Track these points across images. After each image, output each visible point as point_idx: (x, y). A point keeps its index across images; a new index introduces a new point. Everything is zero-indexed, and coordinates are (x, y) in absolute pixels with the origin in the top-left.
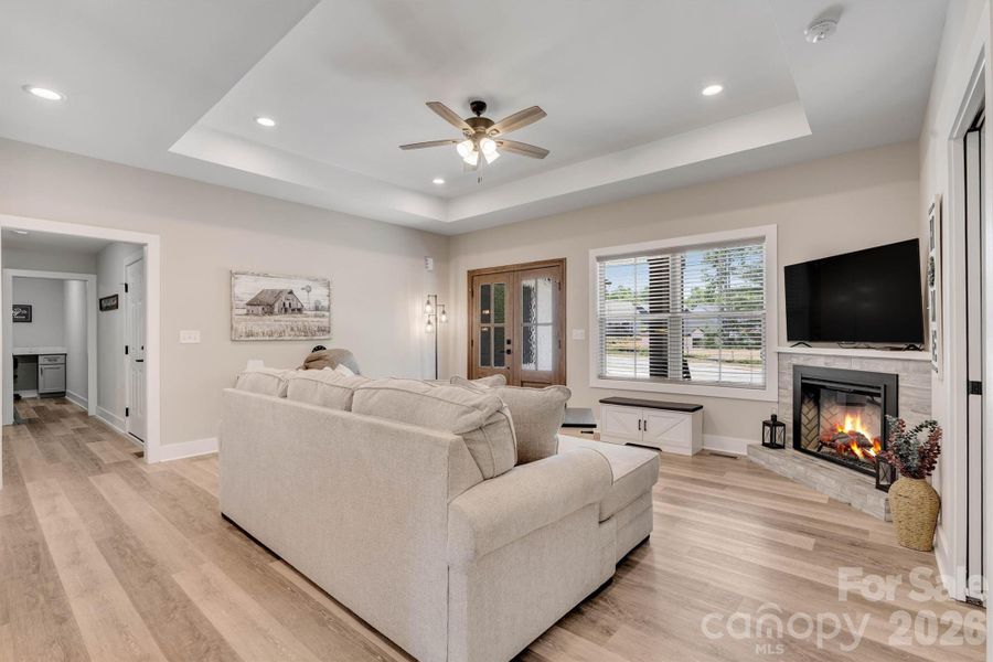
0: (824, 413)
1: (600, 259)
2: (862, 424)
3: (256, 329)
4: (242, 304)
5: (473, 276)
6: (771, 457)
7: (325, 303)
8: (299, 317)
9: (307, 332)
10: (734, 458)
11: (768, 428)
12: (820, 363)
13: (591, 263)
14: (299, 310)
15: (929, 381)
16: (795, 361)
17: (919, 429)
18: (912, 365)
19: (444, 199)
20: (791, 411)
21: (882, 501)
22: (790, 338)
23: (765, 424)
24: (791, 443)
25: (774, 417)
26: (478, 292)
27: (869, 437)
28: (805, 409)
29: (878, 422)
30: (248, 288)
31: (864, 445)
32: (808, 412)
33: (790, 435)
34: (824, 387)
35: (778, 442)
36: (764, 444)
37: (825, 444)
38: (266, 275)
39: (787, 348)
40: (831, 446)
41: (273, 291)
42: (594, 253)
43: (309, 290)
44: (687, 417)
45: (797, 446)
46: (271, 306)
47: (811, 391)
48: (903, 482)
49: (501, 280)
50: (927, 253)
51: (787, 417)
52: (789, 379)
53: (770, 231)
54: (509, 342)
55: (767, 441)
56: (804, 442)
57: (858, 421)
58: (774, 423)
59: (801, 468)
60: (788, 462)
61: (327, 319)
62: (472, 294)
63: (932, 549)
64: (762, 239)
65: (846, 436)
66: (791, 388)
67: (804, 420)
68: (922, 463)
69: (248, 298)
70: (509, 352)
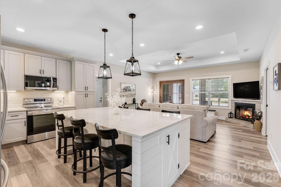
0: (241, 111)
1: (192, 80)
2: (248, 113)
3: (125, 95)
4: (122, 89)
5: (161, 82)
6: (231, 120)
7: (134, 89)
8: (131, 92)
9: (132, 95)
10: (223, 120)
11: (230, 114)
12: (240, 102)
13: (190, 81)
14: (131, 90)
15: (261, 105)
16: (235, 102)
17: (259, 113)
18: (258, 102)
19: (157, 66)
20: (234, 111)
21: (253, 125)
22: (234, 97)
23: (229, 113)
24: (234, 117)
25: (231, 112)
26: (162, 86)
27: (250, 115)
28: (237, 111)
29: (251, 113)
30: (123, 86)
31: (249, 116)
32: (238, 111)
33: (234, 116)
34: (241, 106)
35: (232, 117)
36: (229, 117)
37: (241, 117)
38: (126, 83)
39: (233, 99)
40: (242, 117)
41: (127, 87)
42: (191, 79)
43: (132, 86)
44: (213, 112)
45: (235, 117)
46: (126, 90)
47: (238, 107)
48: (256, 121)
49: (168, 83)
50: (261, 84)
51: (233, 112)
52: (234, 105)
53: (230, 76)
54: (170, 97)
55: (230, 117)
56: (237, 117)
57: (248, 112)
58: (231, 113)
59: (237, 121)
60: (234, 120)
61: (135, 92)
62: (160, 86)
63: (261, 131)
64: (228, 78)
65: (245, 115)
66: (234, 107)
67: (237, 113)
68: (259, 118)
69: (123, 88)
70: (170, 99)
